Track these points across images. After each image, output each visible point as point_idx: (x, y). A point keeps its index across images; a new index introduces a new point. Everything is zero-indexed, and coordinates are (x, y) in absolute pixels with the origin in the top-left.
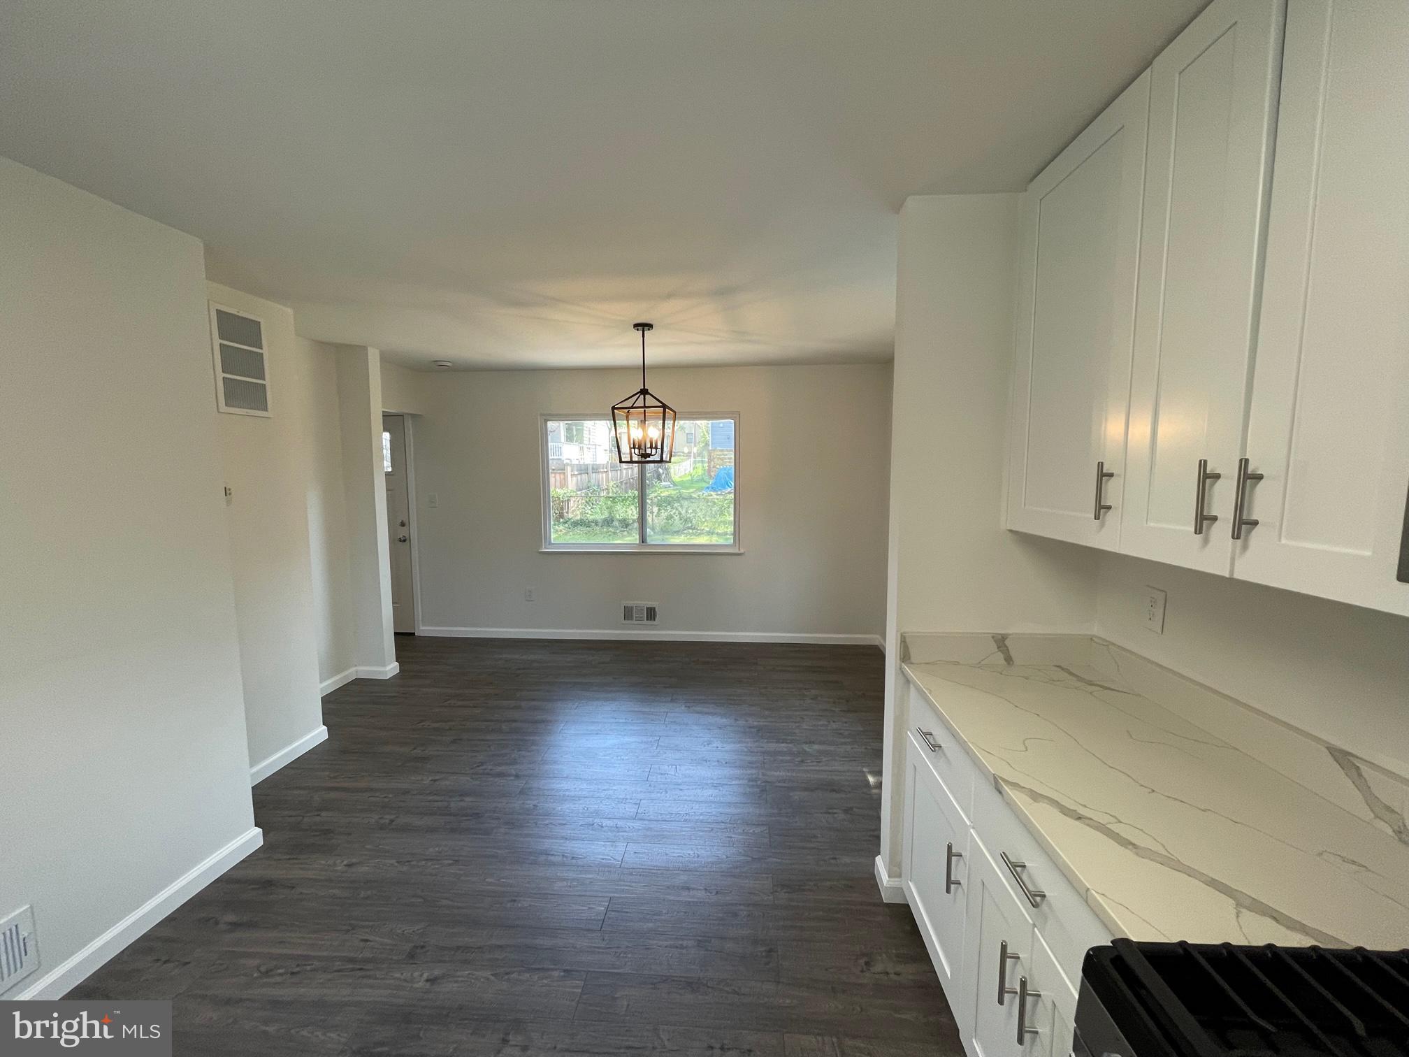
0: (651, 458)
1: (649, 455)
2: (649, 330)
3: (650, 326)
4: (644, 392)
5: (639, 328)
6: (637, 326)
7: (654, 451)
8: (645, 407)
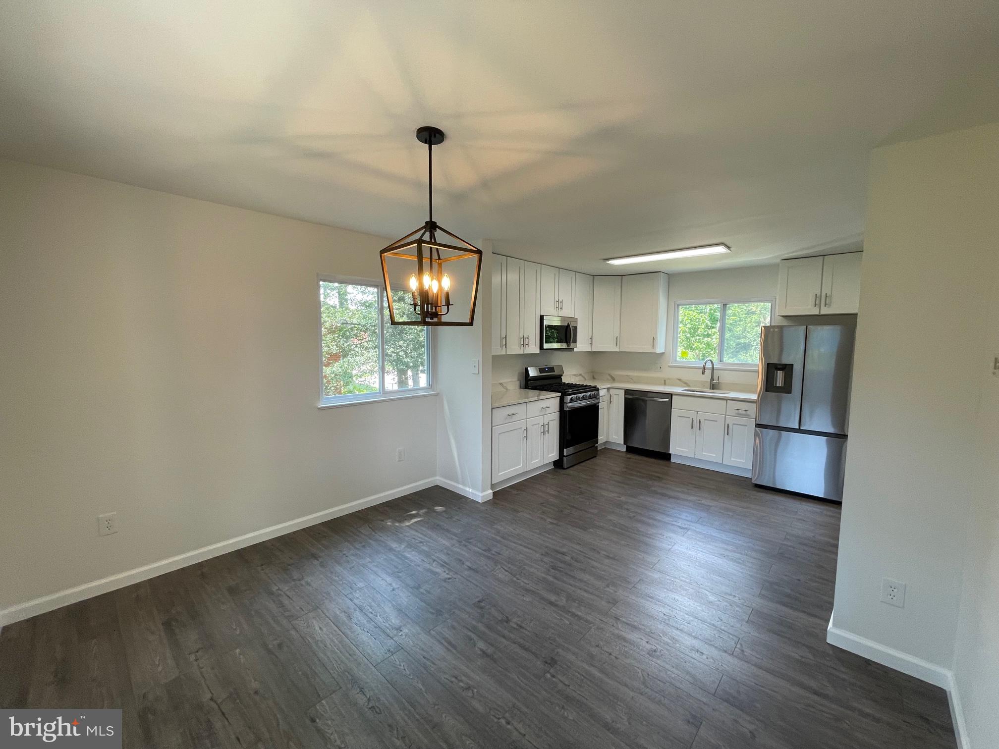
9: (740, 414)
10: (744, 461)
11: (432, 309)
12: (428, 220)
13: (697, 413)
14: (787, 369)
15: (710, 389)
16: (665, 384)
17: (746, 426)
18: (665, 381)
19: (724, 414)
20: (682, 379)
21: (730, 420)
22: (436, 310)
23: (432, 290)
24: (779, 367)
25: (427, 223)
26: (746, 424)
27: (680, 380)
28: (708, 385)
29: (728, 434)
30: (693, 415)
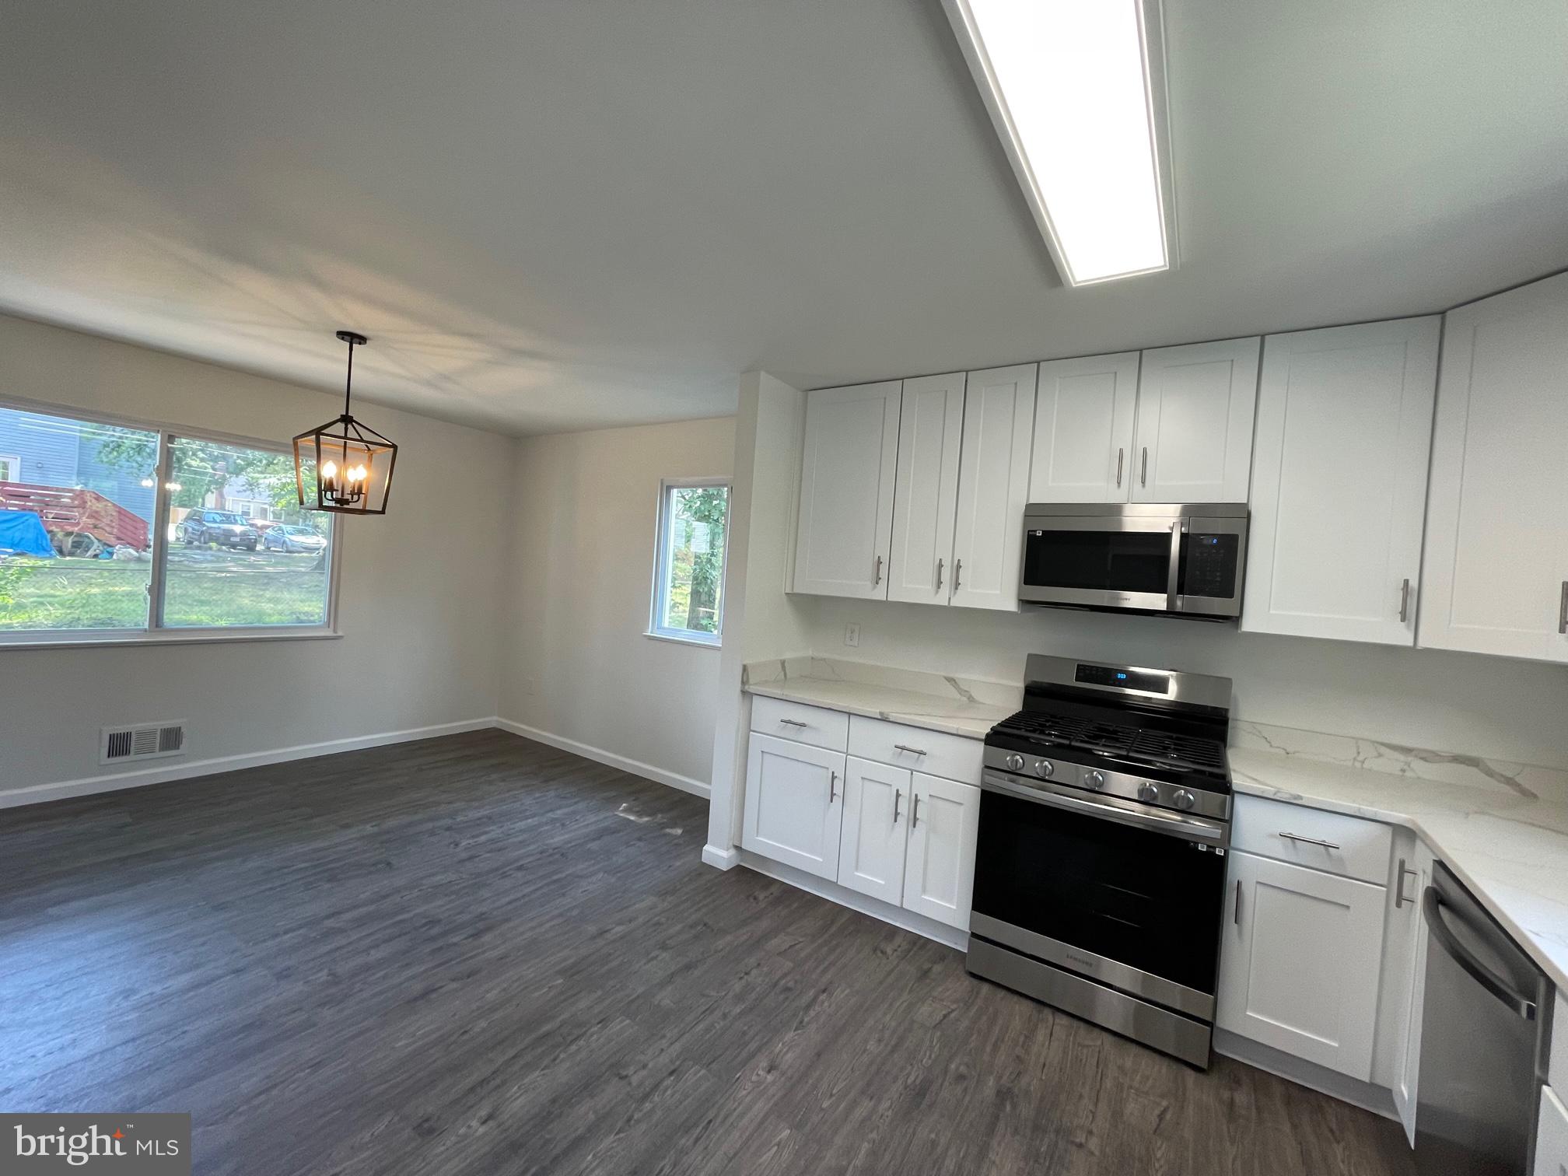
0: (351, 506)
1: (347, 502)
2: (360, 344)
3: (362, 340)
4: (347, 419)
5: (346, 337)
6: (342, 335)
7: (356, 497)
8: (345, 437)
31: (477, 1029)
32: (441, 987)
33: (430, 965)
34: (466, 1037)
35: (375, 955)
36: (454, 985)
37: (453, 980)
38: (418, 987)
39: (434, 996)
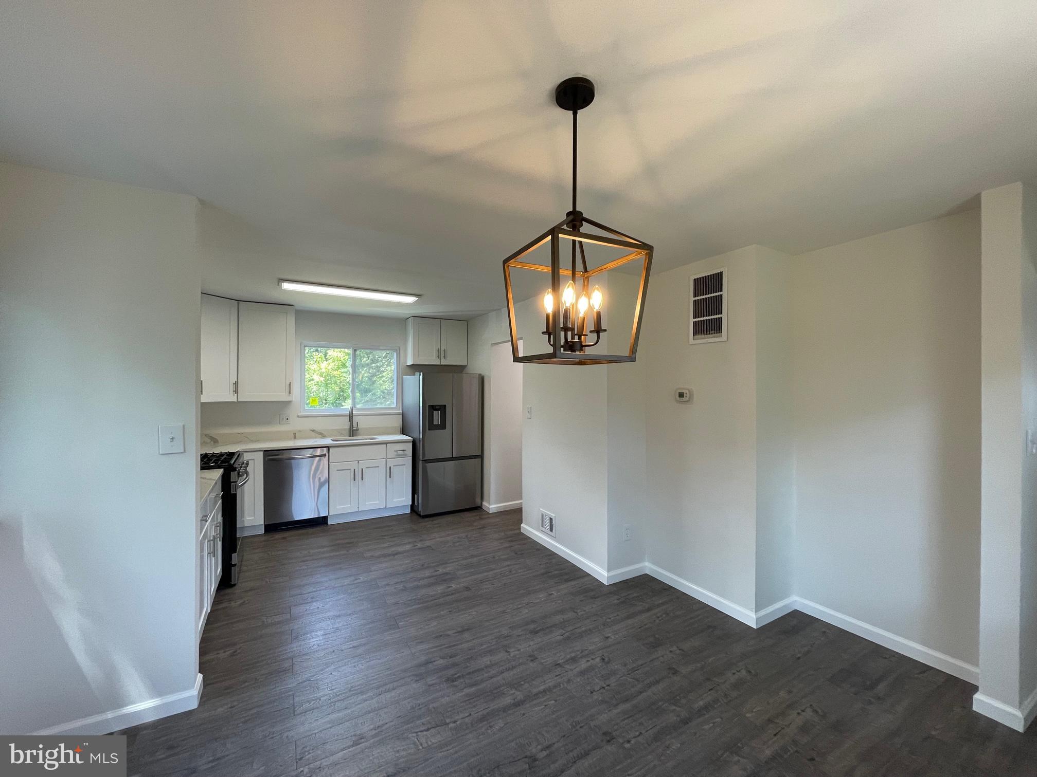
9: (399, 455)
10: (404, 499)
11: (573, 338)
12: (571, 209)
13: (358, 462)
14: (442, 409)
15: (350, 436)
16: (295, 438)
17: (404, 465)
18: (295, 434)
19: (385, 457)
20: (315, 429)
21: (391, 463)
22: (579, 338)
23: (577, 312)
24: (437, 407)
25: (568, 214)
26: (404, 463)
27: (313, 431)
28: (347, 432)
29: (390, 477)
30: (354, 465)
31: (445, 612)
32: (456, 633)
33: (459, 647)
34: (451, 610)
35: (486, 660)
36: (449, 633)
37: (449, 635)
38: (466, 635)
39: (459, 629)
